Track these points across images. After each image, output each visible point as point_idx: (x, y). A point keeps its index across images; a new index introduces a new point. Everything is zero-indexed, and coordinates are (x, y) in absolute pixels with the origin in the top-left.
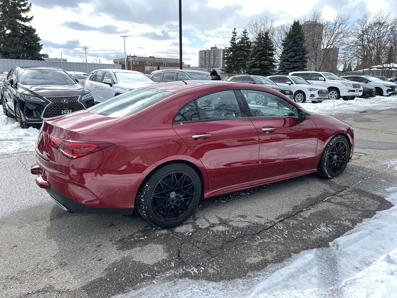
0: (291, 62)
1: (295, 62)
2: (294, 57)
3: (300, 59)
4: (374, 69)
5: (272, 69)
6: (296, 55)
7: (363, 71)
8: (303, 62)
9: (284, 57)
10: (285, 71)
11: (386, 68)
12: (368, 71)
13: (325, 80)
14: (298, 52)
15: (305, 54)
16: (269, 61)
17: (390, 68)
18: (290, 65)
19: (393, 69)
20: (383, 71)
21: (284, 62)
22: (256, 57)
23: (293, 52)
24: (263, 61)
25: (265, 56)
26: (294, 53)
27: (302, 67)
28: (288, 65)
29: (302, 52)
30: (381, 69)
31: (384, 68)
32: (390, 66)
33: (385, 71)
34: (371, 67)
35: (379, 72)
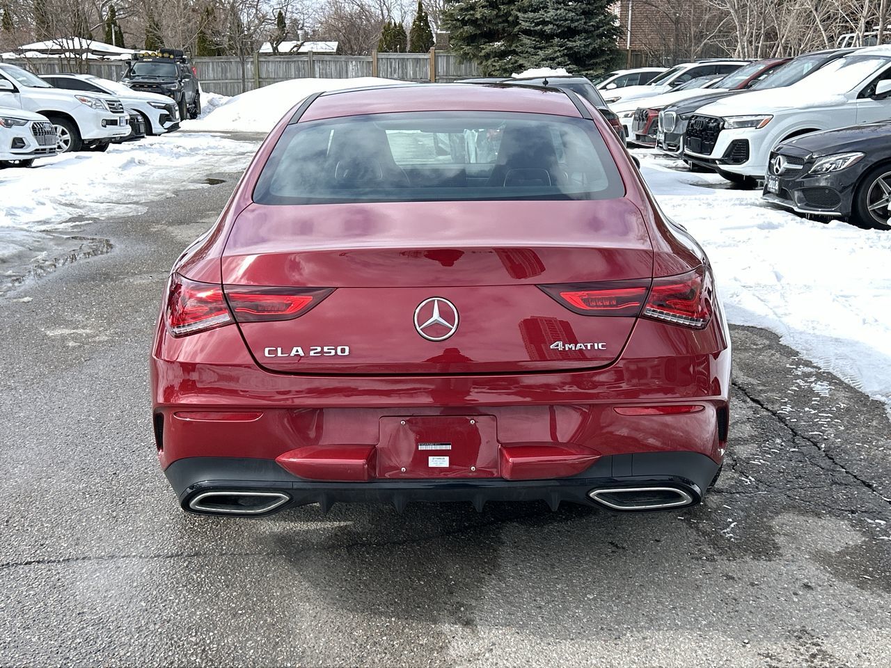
4: (29, 55)
11: (71, 51)
13: (15, 90)
17: (81, 52)
19: (90, 56)
20: (66, 62)
30: (57, 56)
31: (63, 51)
32: (81, 47)
33: (69, 59)
34: (25, 47)
35: (52, 62)
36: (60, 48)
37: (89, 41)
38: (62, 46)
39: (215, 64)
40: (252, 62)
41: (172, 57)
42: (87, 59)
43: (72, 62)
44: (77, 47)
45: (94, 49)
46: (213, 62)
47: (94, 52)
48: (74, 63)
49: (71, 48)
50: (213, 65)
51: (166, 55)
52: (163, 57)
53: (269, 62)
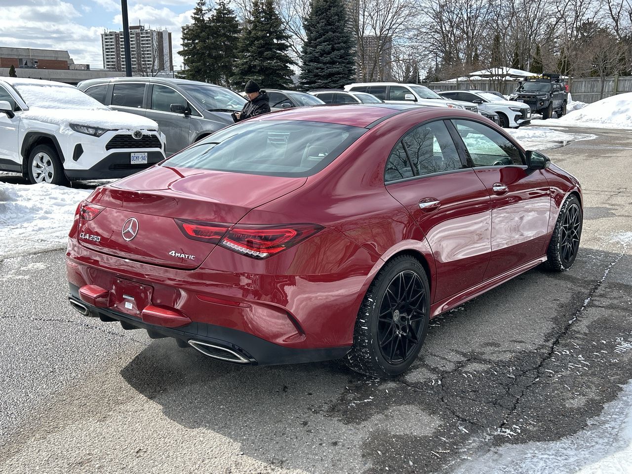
0: (325, 63)
1: (333, 62)
2: (329, 53)
3: (341, 57)
5: (287, 78)
6: (333, 49)
7: (457, 81)
8: (348, 64)
9: (311, 53)
10: (315, 82)
11: (496, 75)
12: (465, 81)
13: (416, 100)
14: (336, 44)
15: (350, 47)
16: (279, 59)
17: (503, 76)
18: (323, 69)
19: (508, 78)
20: (492, 82)
21: (311, 64)
22: (253, 52)
23: (328, 43)
24: (268, 59)
25: (270, 49)
26: (329, 45)
27: (345, 74)
28: (320, 68)
29: (345, 42)
30: (488, 79)
31: (492, 76)
32: (503, 73)
33: (494, 81)
34: (471, 74)
35: (485, 82)
36: (490, 73)
37: (508, 69)
38: (492, 73)
39: (587, 82)
40: (613, 81)
41: (549, 78)
42: (505, 80)
43: (496, 82)
44: (500, 73)
45: (512, 74)
46: (585, 81)
47: (511, 76)
48: (497, 82)
49: (497, 73)
50: (585, 83)
51: (545, 77)
52: (543, 78)
53: (626, 80)
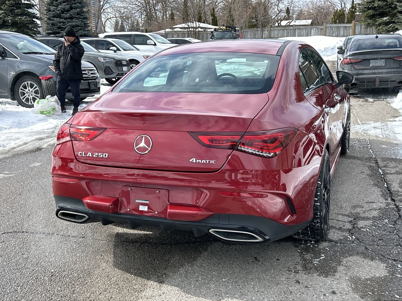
0: (66, 19)
1: (71, 18)
2: (68, 11)
3: (78, 14)
4: (175, 30)
5: (35, 29)
6: (71, 8)
7: (165, 32)
8: (83, 19)
9: (54, 11)
10: (59, 33)
11: (192, 28)
12: (171, 32)
13: (155, 45)
14: (73, 4)
15: (83, 7)
16: (28, 15)
17: (196, 28)
18: (65, 23)
19: (200, 29)
20: (190, 32)
21: (55, 19)
22: (5, 10)
23: (67, 3)
24: (19, 15)
25: (20, 8)
26: (67, 5)
27: (82, 27)
28: (62, 22)
29: (80, 3)
30: (186, 30)
31: (189, 28)
32: (196, 26)
33: (191, 31)
34: (174, 27)
35: (184, 33)
36: (188, 26)
37: (199, 23)
38: (189, 26)
39: (251, 32)
40: (267, 30)
41: (230, 29)
42: (198, 31)
43: (192, 33)
44: (195, 26)
45: (201, 26)
46: (250, 31)
47: (201, 28)
48: (193, 33)
49: (192, 26)
50: (250, 32)
51: (228, 28)
52: (226, 29)
53: (275, 30)
